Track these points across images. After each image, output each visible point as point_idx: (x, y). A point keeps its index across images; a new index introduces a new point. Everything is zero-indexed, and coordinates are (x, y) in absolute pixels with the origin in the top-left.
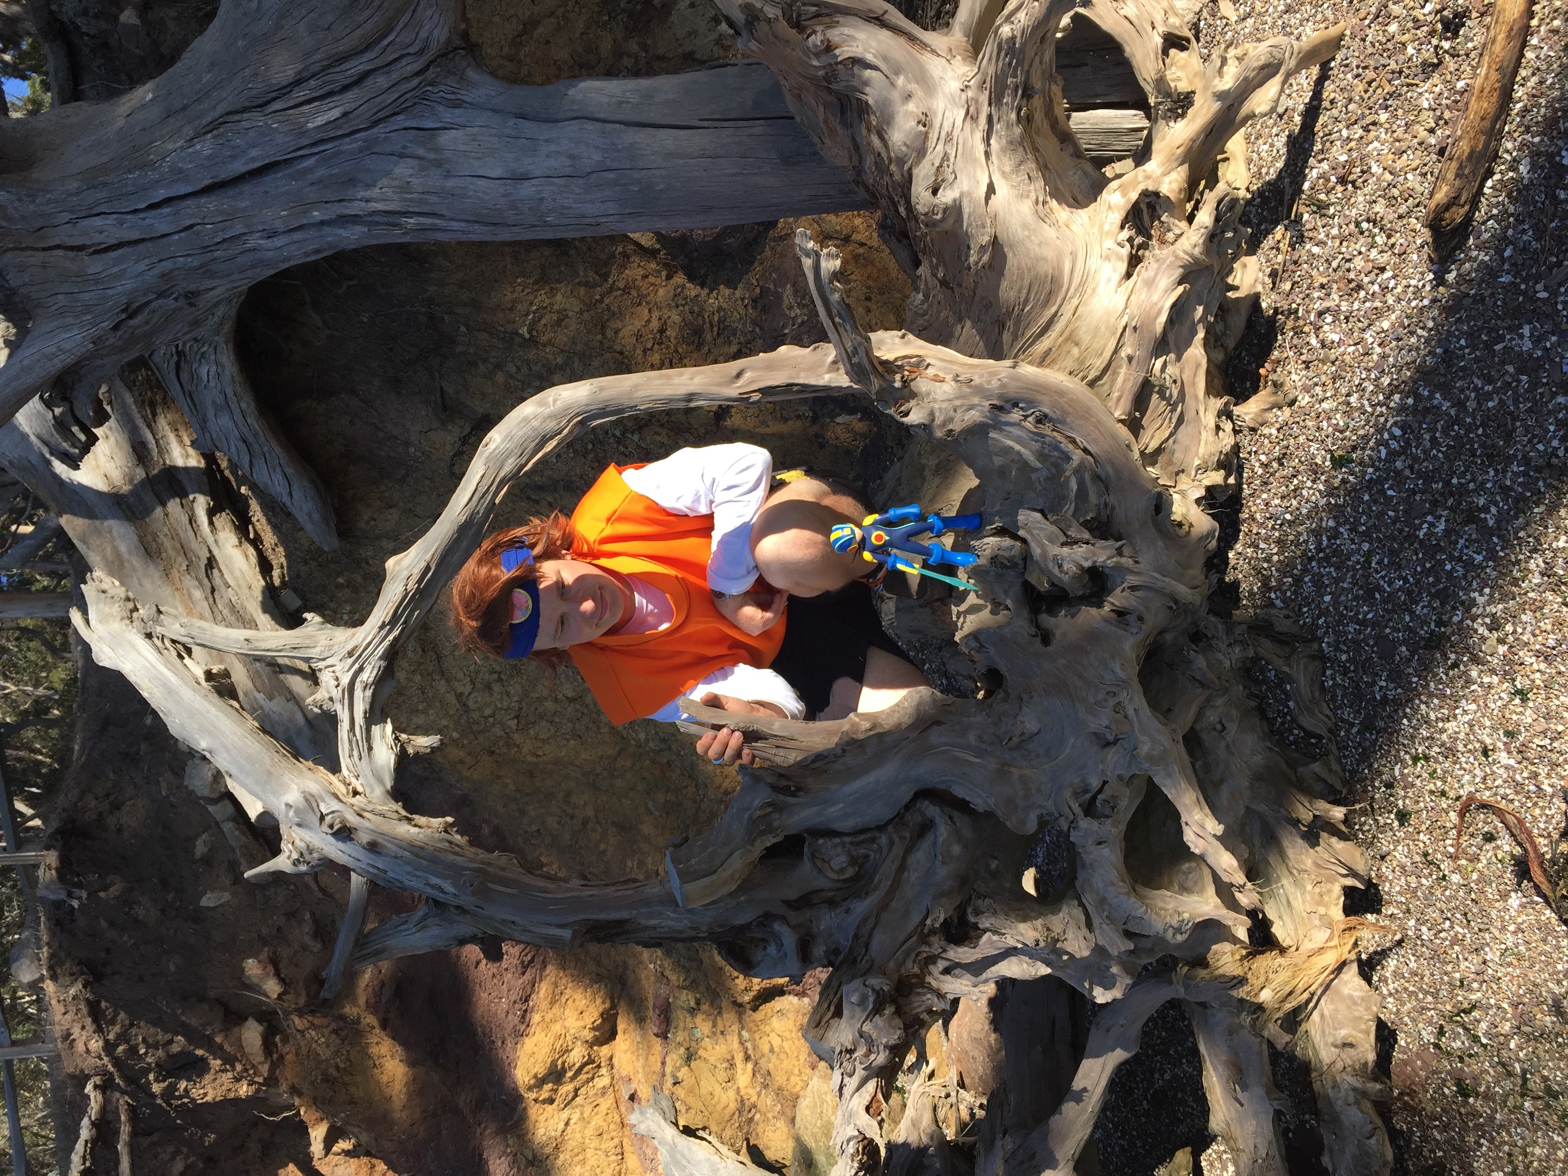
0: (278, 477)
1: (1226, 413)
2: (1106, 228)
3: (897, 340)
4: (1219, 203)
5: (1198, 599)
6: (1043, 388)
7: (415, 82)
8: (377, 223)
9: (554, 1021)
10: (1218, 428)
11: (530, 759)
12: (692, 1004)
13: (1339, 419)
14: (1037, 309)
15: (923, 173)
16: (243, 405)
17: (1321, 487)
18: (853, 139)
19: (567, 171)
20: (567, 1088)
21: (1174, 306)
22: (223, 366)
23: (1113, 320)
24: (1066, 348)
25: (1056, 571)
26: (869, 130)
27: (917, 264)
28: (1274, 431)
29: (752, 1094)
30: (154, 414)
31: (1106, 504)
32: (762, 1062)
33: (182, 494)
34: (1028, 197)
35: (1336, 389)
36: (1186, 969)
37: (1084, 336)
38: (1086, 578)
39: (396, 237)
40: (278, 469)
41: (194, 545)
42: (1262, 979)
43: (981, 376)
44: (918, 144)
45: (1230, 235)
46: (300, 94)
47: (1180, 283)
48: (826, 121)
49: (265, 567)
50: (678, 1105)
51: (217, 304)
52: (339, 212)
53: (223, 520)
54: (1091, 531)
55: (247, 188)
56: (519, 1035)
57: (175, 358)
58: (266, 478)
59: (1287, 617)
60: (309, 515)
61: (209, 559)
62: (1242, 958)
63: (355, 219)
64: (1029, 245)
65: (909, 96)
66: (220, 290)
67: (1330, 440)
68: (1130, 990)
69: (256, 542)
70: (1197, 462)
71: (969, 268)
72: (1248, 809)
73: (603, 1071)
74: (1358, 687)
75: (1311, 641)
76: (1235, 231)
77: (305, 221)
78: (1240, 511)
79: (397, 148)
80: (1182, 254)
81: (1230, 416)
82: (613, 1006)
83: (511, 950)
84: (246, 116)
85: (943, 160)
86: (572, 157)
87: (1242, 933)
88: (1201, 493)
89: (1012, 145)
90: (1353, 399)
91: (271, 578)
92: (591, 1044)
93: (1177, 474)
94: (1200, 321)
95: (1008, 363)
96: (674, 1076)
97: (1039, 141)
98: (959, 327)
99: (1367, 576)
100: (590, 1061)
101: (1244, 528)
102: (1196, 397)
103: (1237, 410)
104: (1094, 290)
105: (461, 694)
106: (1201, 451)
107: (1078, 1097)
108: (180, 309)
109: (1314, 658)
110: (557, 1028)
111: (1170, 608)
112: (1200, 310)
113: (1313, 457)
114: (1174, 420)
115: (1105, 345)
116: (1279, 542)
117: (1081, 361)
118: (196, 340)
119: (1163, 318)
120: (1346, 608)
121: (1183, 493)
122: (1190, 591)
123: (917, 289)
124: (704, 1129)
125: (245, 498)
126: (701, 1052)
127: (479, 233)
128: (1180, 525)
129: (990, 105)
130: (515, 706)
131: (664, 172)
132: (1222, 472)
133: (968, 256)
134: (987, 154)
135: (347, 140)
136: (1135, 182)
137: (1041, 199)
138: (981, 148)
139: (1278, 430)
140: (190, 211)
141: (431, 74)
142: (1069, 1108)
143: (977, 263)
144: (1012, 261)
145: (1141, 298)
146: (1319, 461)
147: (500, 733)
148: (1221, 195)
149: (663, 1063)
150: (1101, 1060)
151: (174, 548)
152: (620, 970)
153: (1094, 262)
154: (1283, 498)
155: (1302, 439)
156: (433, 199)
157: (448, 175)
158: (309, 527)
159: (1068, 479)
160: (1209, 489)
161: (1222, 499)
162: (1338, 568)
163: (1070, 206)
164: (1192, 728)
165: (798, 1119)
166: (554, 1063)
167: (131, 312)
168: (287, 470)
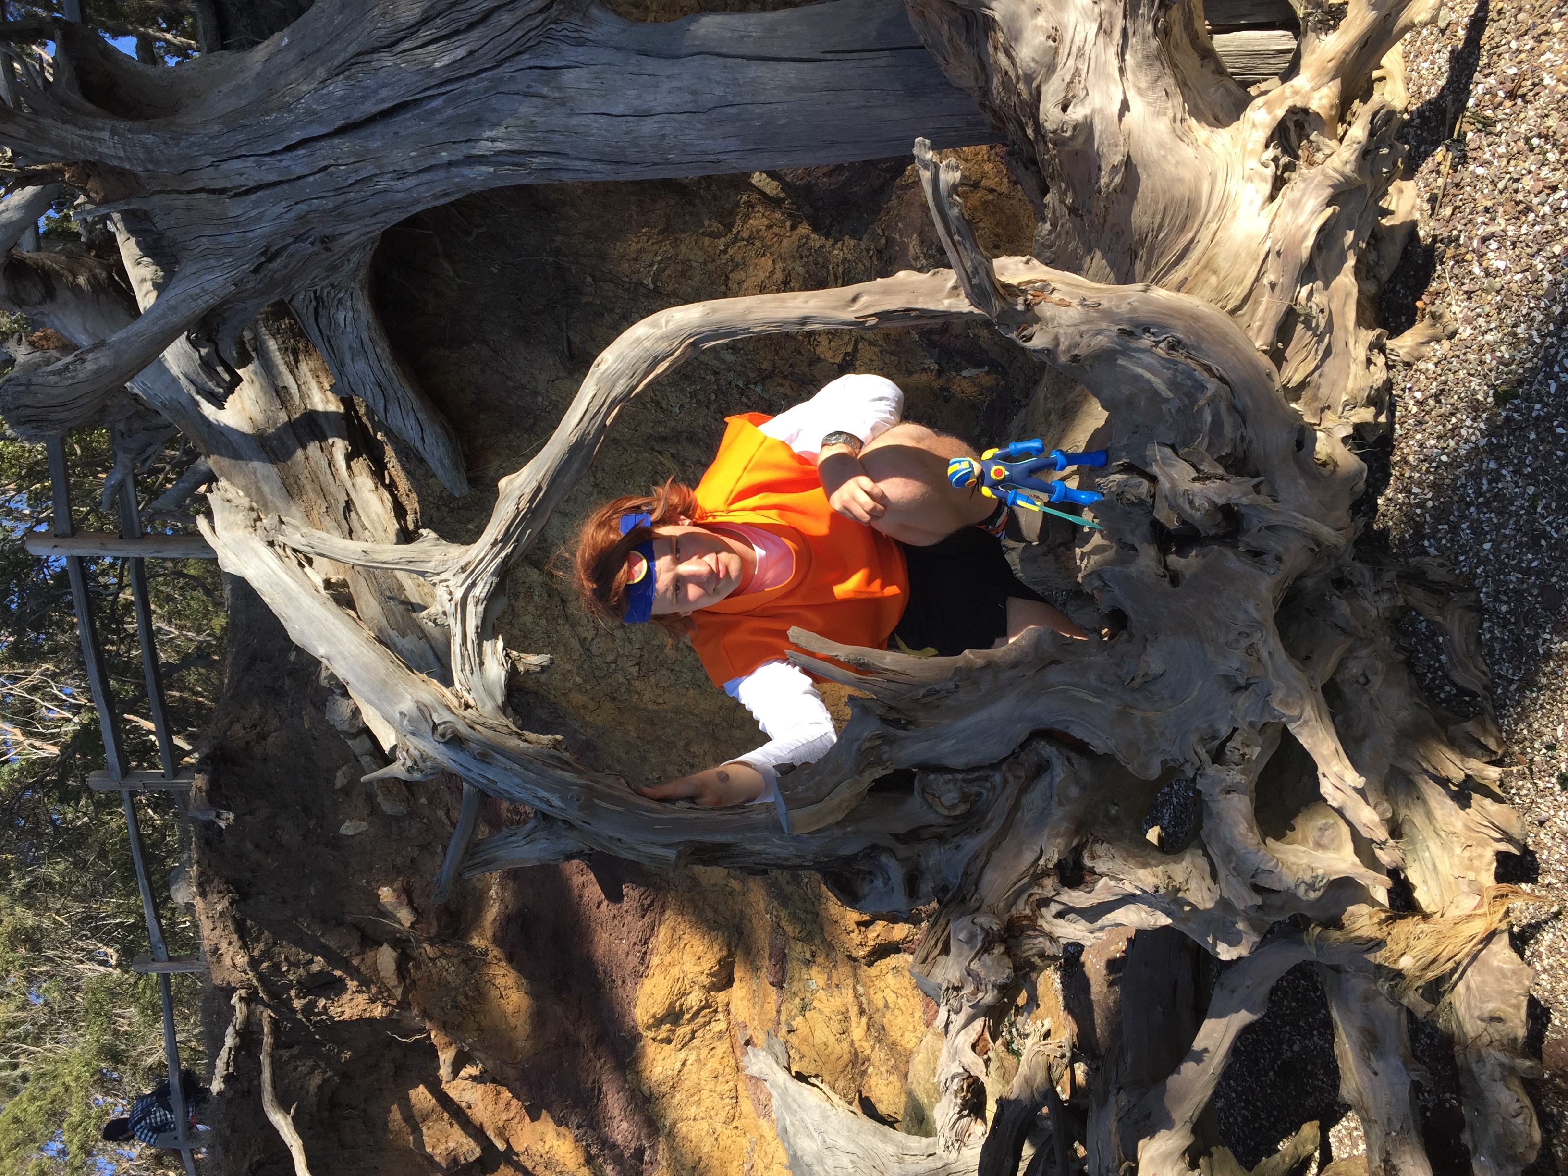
0: (411, 422)
1: (1378, 346)
2: (1250, 146)
3: (1022, 266)
4: (1374, 115)
5: (1342, 541)
6: (1178, 313)
7: (539, 19)
8: (503, 164)
9: (672, 964)
10: (1369, 362)
11: (650, 706)
12: (808, 956)
13: (1505, 352)
14: (1172, 236)
15: (1052, 88)
16: (378, 350)
17: (1482, 425)
18: (980, 58)
19: (689, 107)
20: (684, 1030)
21: (1321, 230)
22: (359, 311)
23: (1254, 246)
24: (1203, 277)
25: (1187, 506)
26: (996, 48)
27: (1045, 191)
28: (1431, 366)
29: (866, 1047)
30: (297, 361)
31: (1243, 438)
32: (876, 1016)
33: (322, 437)
34: (1165, 114)
35: (1502, 320)
36: (1318, 930)
37: (1223, 263)
38: (1220, 517)
39: (521, 177)
40: (411, 414)
41: (333, 488)
42: (1403, 945)
43: (1110, 300)
44: (1047, 60)
45: (1385, 151)
46: (426, 34)
47: (1329, 205)
48: (951, 40)
49: (400, 511)
50: (792, 1053)
51: (352, 250)
52: (465, 152)
53: (361, 465)
54: (1226, 468)
55: (378, 128)
56: (639, 976)
57: (314, 304)
58: (400, 423)
59: (1441, 565)
60: (440, 461)
61: (347, 502)
62: (1380, 924)
63: (481, 160)
64: (1164, 165)
65: (1039, 10)
66: (355, 234)
67: (1493, 374)
68: (1257, 949)
69: (391, 488)
70: (1344, 397)
71: (1100, 191)
72: (1392, 766)
73: (720, 1016)
74: (1518, 640)
75: (1467, 590)
76: (1391, 147)
77: (433, 162)
78: (1390, 453)
79: (522, 87)
80: (1331, 172)
81: (1382, 349)
82: (730, 954)
83: (631, 893)
84: (375, 56)
85: (1074, 75)
86: (694, 93)
87: (1381, 895)
88: (1349, 431)
89: (1149, 59)
90: (1521, 330)
91: (406, 521)
92: (708, 990)
93: (1322, 410)
94: (1350, 247)
95: (1139, 286)
96: (789, 1025)
97: (1178, 57)
98: (1089, 258)
99: (1531, 522)
100: (708, 1006)
101: (1395, 472)
102: (1346, 328)
103: (1390, 344)
104: (1234, 213)
105: (585, 639)
106: (1350, 385)
107: (1198, 1057)
108: (317, 254)
109: (1469, 608)
110: (675, 971)
111: (1312, 550)
112: (1351, 234)
113: (1474, 393)
114: (1321, 353)
115: (1245, 274)
116: (1433, 486)
117: (1219, 289)
118: (333, 286)
119: (1310, 242)
120: (1508, 556)
121: (1328, 432)
122: (1334, 533)
123: (1044, 219)
124: (816, 1076)
125: (380, 444)
126: (816, 1003)
127: (602, 173)
128: (1324, 464)
129: (1125, 17)
130: (637, 653)
131: (786, 106)
132: (1372, 410)
133: (1098, 178)
134: (1122, 71)
135: (474, 79)
136: (1282, 98)
137: (1179, 116)
138: (1115, 63)
139: (1436, 364)
140: (324, 153)
141: (554, 11)
142: (1188, 1068)
143: (1108, 185)
144: (1145, 184)
145: (1286, 219)
146: (1480, 397)
147: (622, 680)
148: (1377, 107)
149: (779, 1012)
150: (1224, 1021)
151: (314, 491)
152: (737, 920)
153: (1236, 185)
154: (1439, 438)
155: (1462, 374)
156: (557, 137)
157: (572, 113)
158: (440, 473)
159: (1201, 410)
160: (1358, 427)
161: (1371, 439)
162: (1499, 514)
163: (1209, 125)
164: (1332, 679)
165: (910, 1075)
166: (672, 1005)
167: (270, 255)
168: (420, 415)
